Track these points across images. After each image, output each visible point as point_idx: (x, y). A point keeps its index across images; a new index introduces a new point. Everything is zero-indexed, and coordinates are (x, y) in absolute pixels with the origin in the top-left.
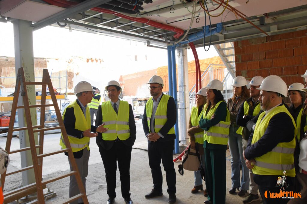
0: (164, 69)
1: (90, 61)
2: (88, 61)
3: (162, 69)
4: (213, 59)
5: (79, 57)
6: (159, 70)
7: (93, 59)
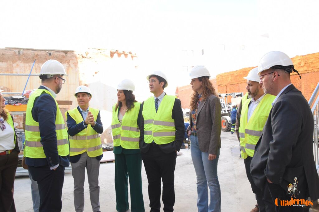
0: (224, 76)
1: (116, 55)
2: (112, 54)
3: (222, 77)
4: (294, 60)
5: (99, 49)
6: (219, 77)
7: (120, 51)
